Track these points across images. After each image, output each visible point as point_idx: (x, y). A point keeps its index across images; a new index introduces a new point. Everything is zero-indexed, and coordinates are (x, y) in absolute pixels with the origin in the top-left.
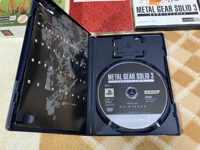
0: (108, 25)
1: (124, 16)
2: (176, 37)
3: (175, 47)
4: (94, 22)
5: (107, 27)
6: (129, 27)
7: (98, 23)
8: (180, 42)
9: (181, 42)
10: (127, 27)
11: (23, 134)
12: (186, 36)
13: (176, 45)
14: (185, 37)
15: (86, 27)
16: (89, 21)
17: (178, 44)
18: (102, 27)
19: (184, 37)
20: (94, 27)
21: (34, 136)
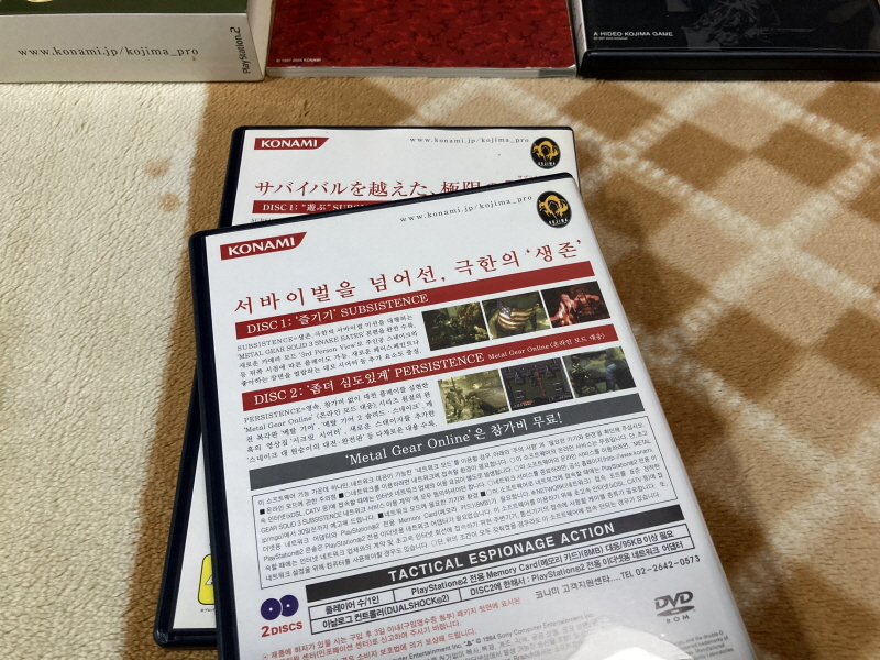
0: (460, 37)
1: (534, 8)
2: (824, 163)
3: (825, 207)
4: (394, 24)
5: (454, 48)
6: (556, 53)
7: (413, 29)
8: (844, 188)
9: (851, 185)
10: (547, 49)
11: (21, 641)
12: (872, 159)
13: (828, 197)
14: (867, 163)
15: (355, 45)
16: (368, 19)
17: (838, 197)
18: (432, 46)
19: (860, 165)
20: (395, 47)
21: (83, 654)
